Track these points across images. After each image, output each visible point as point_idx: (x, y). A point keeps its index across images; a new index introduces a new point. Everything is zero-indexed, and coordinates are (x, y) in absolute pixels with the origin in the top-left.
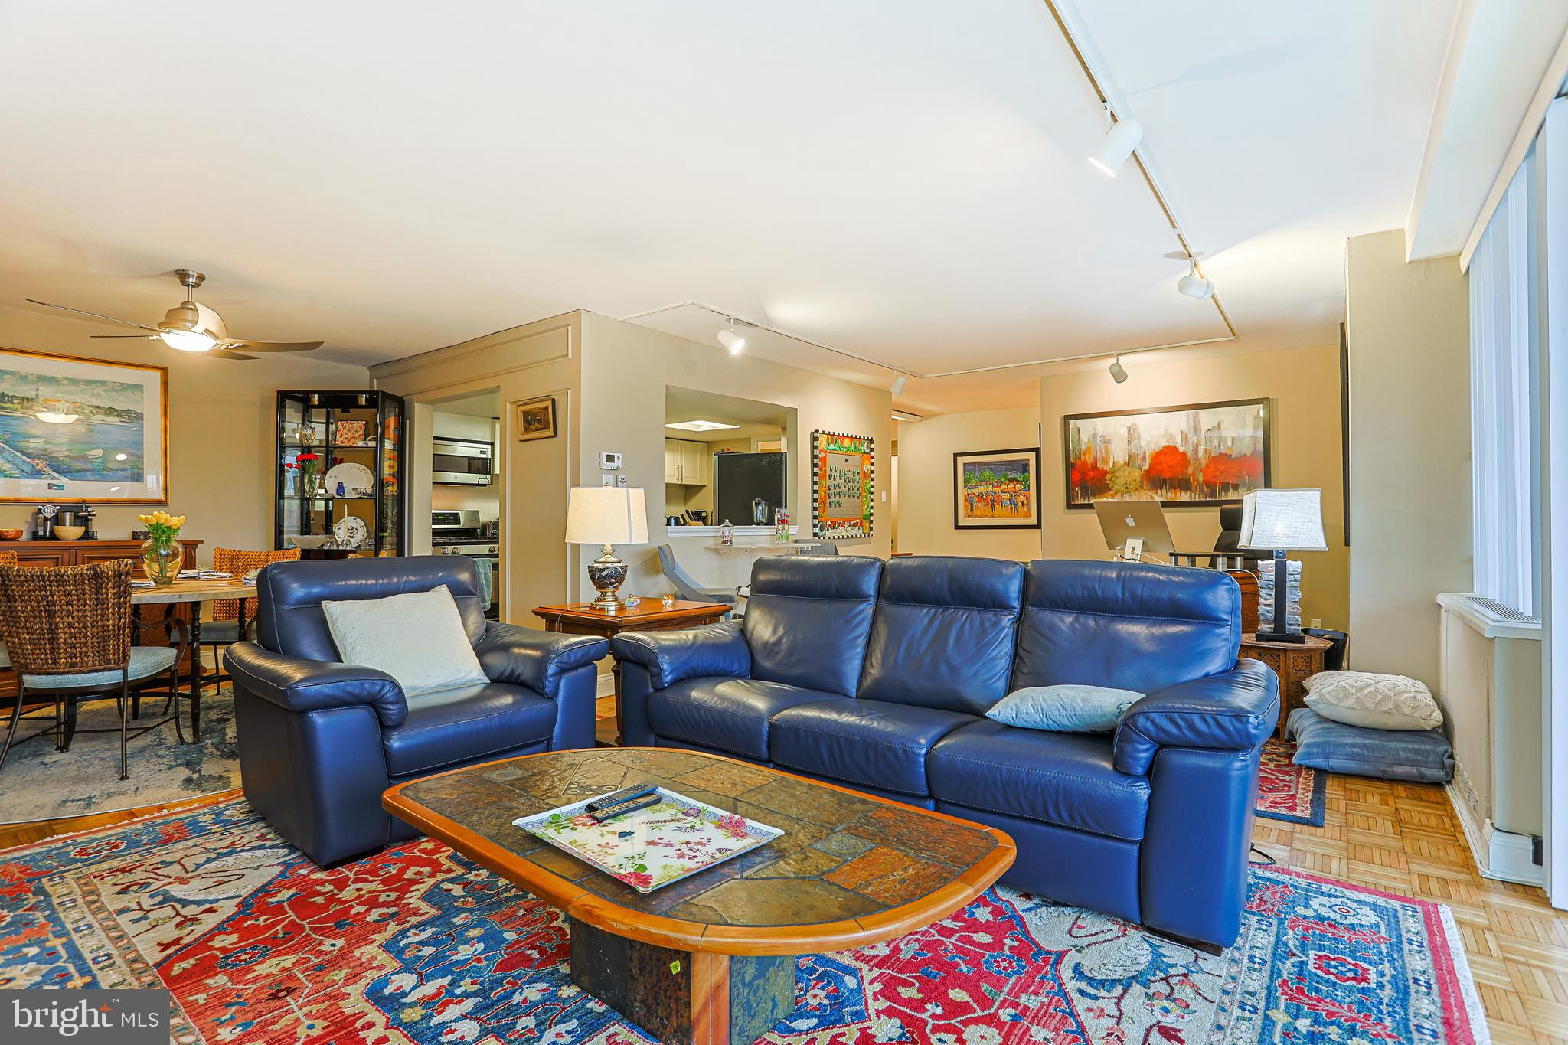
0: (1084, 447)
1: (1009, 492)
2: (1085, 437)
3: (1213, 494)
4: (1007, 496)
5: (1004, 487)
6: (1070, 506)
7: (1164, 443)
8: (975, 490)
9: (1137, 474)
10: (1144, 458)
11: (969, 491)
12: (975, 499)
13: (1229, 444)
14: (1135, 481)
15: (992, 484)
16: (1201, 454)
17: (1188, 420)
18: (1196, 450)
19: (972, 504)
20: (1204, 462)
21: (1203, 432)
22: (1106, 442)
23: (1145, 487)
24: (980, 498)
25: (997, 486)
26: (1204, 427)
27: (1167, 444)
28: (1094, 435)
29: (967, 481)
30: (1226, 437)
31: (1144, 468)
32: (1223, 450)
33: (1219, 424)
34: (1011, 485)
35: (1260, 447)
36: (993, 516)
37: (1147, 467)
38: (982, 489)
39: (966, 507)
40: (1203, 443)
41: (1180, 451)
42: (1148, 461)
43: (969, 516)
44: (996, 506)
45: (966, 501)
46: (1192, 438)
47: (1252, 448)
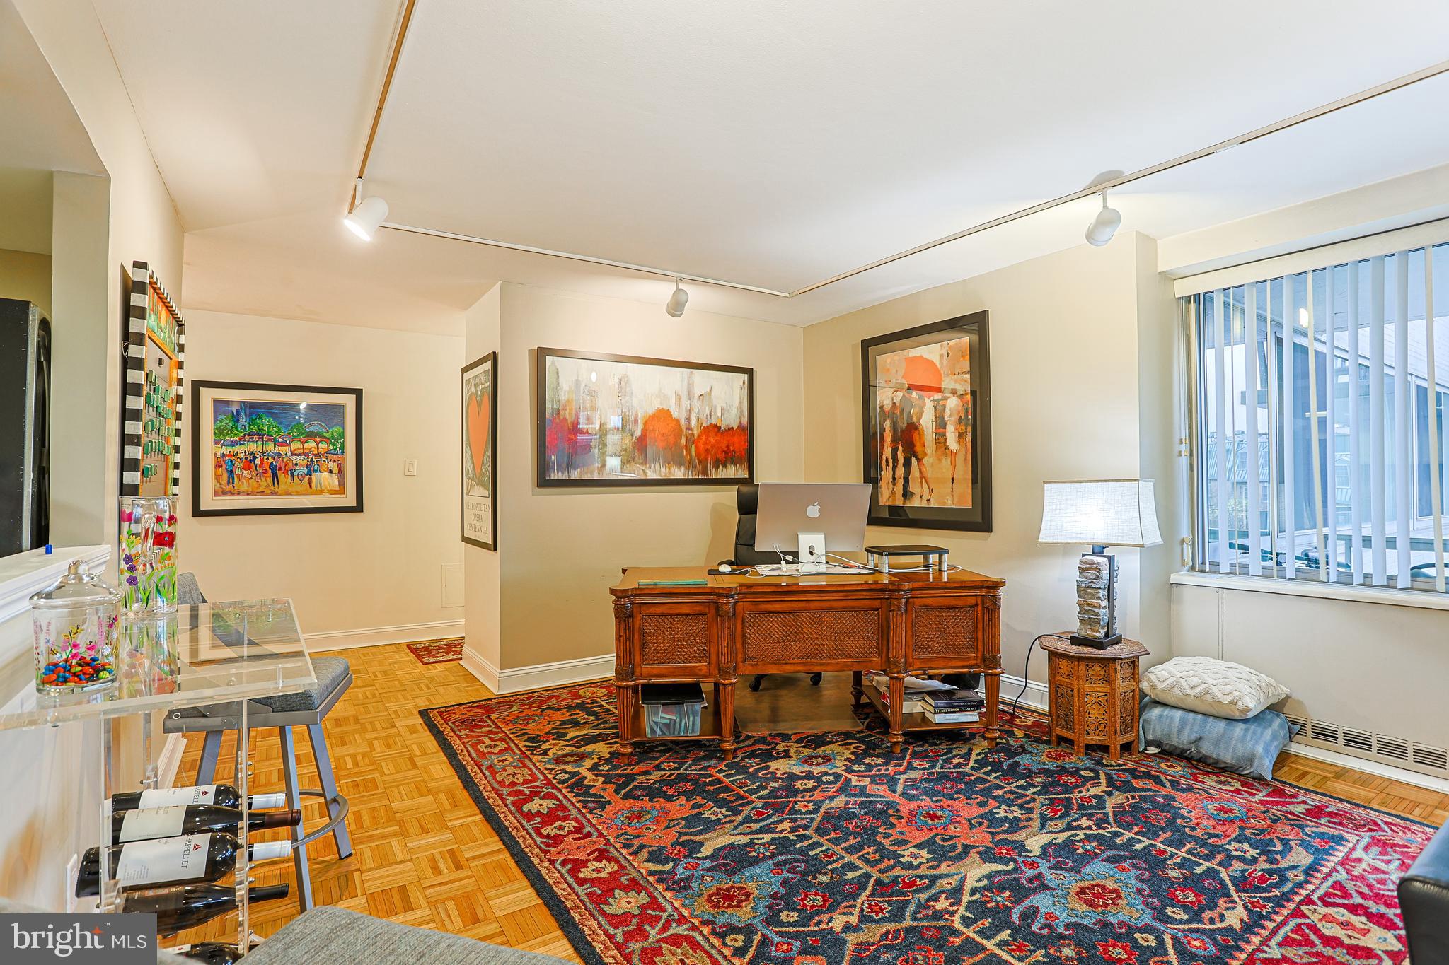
0: (563, 397)
1: (305, 454)
2: (566, 383)
3: (705, 472)
4: (303, 461)
5: (296, 445)
6: (543, 481)
7: (657, 405)
8: (238, 449)
9: (627, 441)
10: (636, 421)
11: (226, 450)
12: (239, 464)
13: (719, 414)
14: (625, 450)
15: (275, 440)
16: (693, 423)
17: (682, 381)
18: (688, 420)
19: (231, 473)
20: (696, 432)
21: (696, 398)
22: (592, 394)
23: (637, 458)
24: (250, 461)
25: (284, 444)
26: (697, 392)
27: (661, 407)
28: (577, 383)
29: (219, 432)
30: (716, 407)
31: (635, 435)
32: (714, 422)
33: (711, 390)
34: (311, 444)
35: (745, 421)
36: (273, 493)
37: (639, 434)
38: (254, 447)
39: (218, 478)
40: (696, 410)
41: (674, 416)
42: (640, 426)
43: (224, 493)
44: (281, 477)
45: (218, 466)
46: (685, 403)
47: (738, 421)
